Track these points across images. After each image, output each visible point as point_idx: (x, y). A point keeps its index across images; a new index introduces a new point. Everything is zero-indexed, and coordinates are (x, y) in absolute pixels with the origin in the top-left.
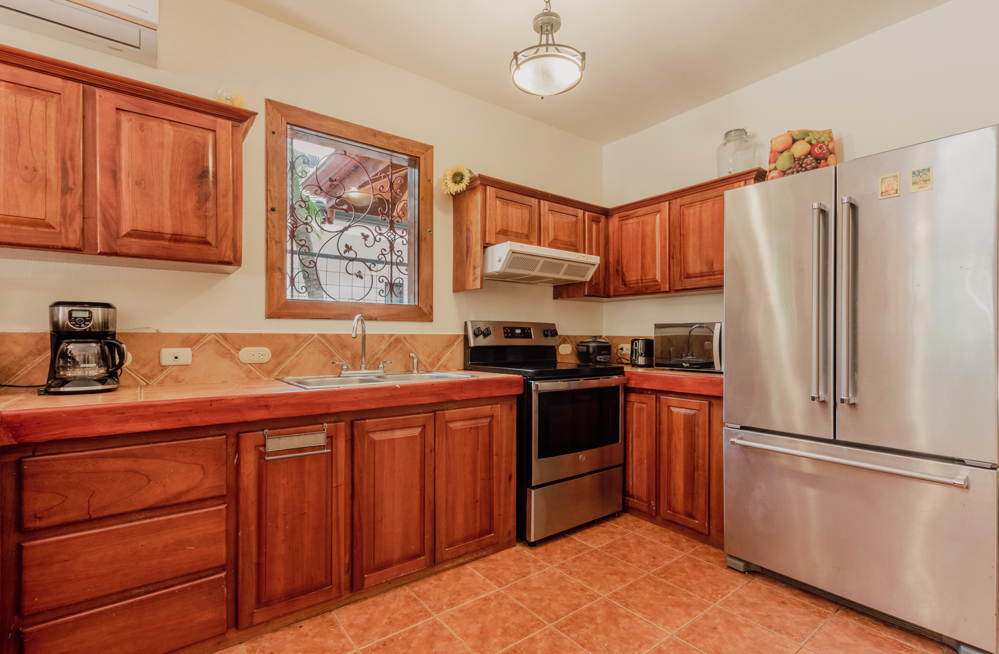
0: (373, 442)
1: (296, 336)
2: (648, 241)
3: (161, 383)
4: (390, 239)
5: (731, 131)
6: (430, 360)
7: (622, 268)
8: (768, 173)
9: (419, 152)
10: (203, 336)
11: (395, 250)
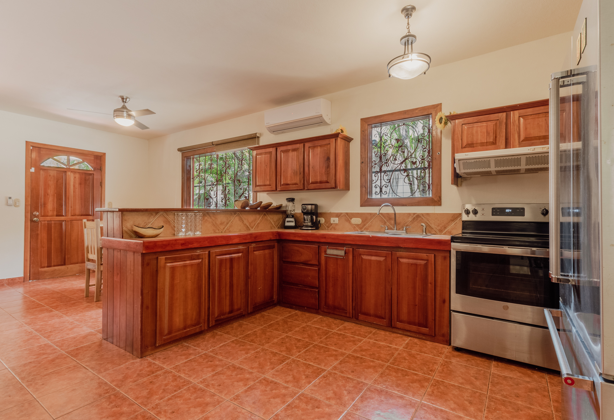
0: (362, 259)
1: (371, 214)
3: (331, 229)
6: (439, 228)
10: (341, 213)
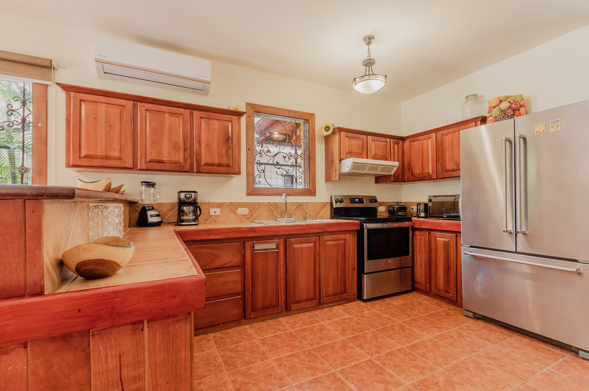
0: (294, 248)
1: (258, 203)
2: (425, 153)
3: (210, 223)
4: (295, 158)
5: (469, 96)
6: (315, 214)
7: (411, 167)
8: (487, 118)
9: (309, 117)
10: (224, 203)
11: (298, 163)
